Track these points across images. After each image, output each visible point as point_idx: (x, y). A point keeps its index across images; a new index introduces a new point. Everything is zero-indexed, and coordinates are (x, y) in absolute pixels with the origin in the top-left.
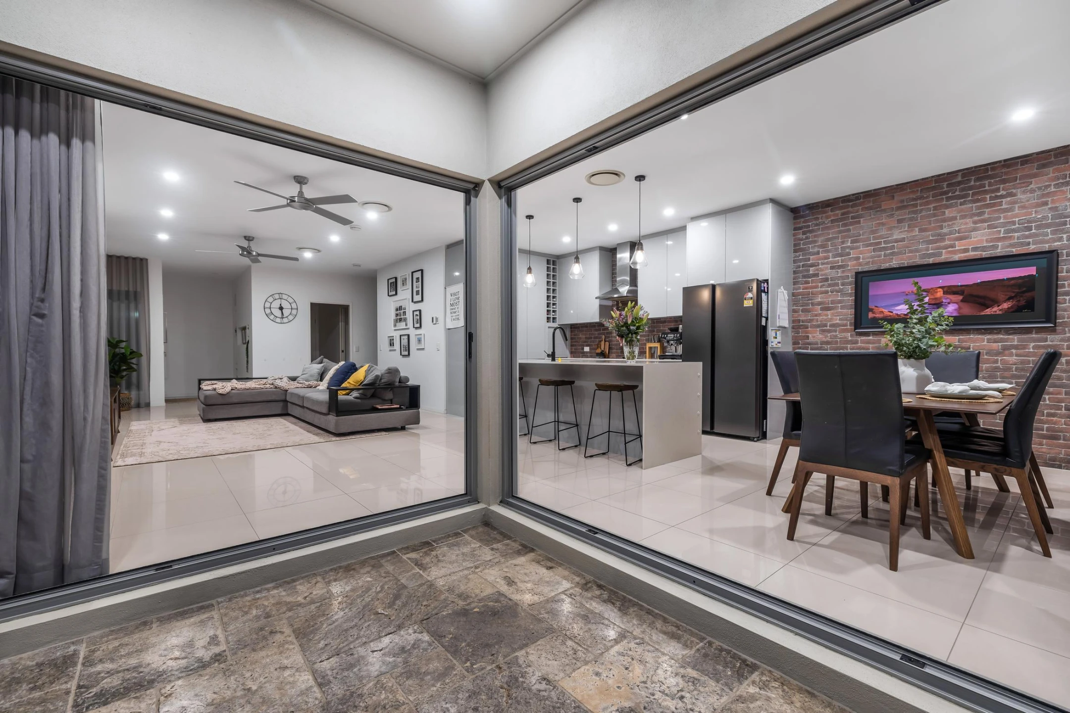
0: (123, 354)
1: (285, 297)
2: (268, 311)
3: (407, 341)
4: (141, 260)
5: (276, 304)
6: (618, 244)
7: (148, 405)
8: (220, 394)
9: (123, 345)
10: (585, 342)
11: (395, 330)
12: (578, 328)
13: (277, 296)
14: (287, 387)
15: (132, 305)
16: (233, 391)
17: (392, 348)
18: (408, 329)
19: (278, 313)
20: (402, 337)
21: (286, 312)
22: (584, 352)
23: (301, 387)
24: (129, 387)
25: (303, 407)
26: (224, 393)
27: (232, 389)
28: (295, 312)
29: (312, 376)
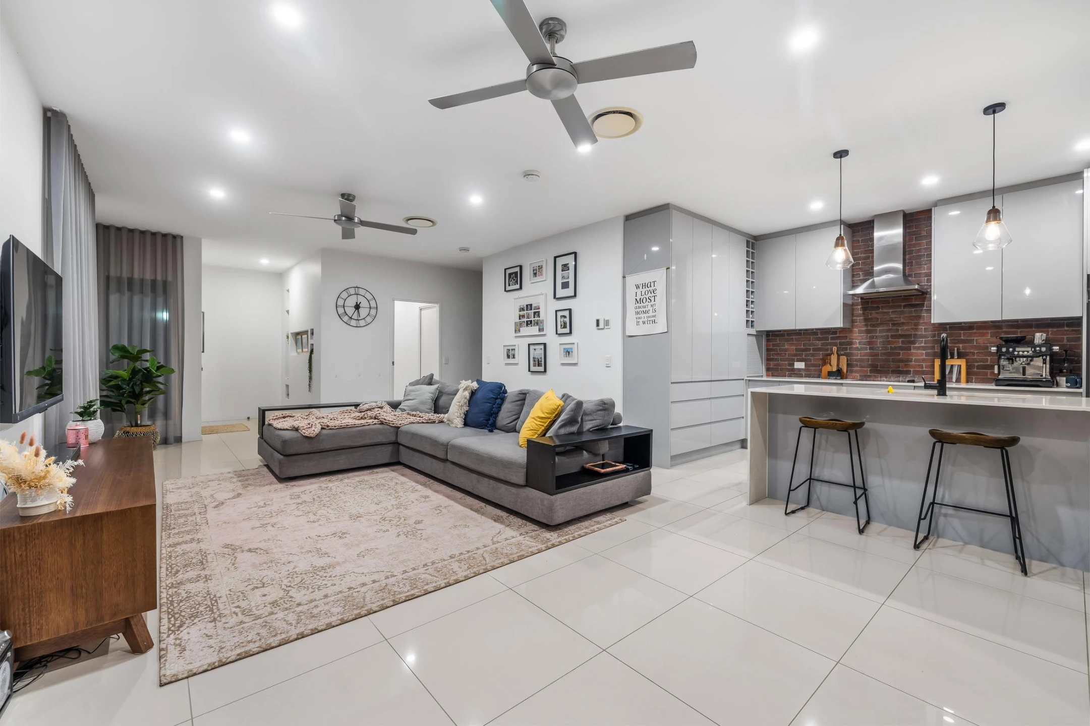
0: (146, 369)
1: (362, 292)
2: (341, 311)
3: (543, 352)
4: (175, 237)
5: (352, 302)
6: (878, 216)
7: (179, 440)
8: (306, 437)
9: (147, 356)
10: (796, 355)
11: (516, 337)
12: (782, 335)
13: (352, 291)
14: (398, 423)
15: (160, 300)
16: (324, 432)
17: (511, 361)
18: (544, 335)
19: (350, 311)
20: (532, 347)
21: (363, 312)
22: (793, 370)
23: (419, 423)
24: (152, 415)
25: (445, 460)
26: (312, 435)
27: (322, 428)
28: (373, 312)
29: (423, 403)
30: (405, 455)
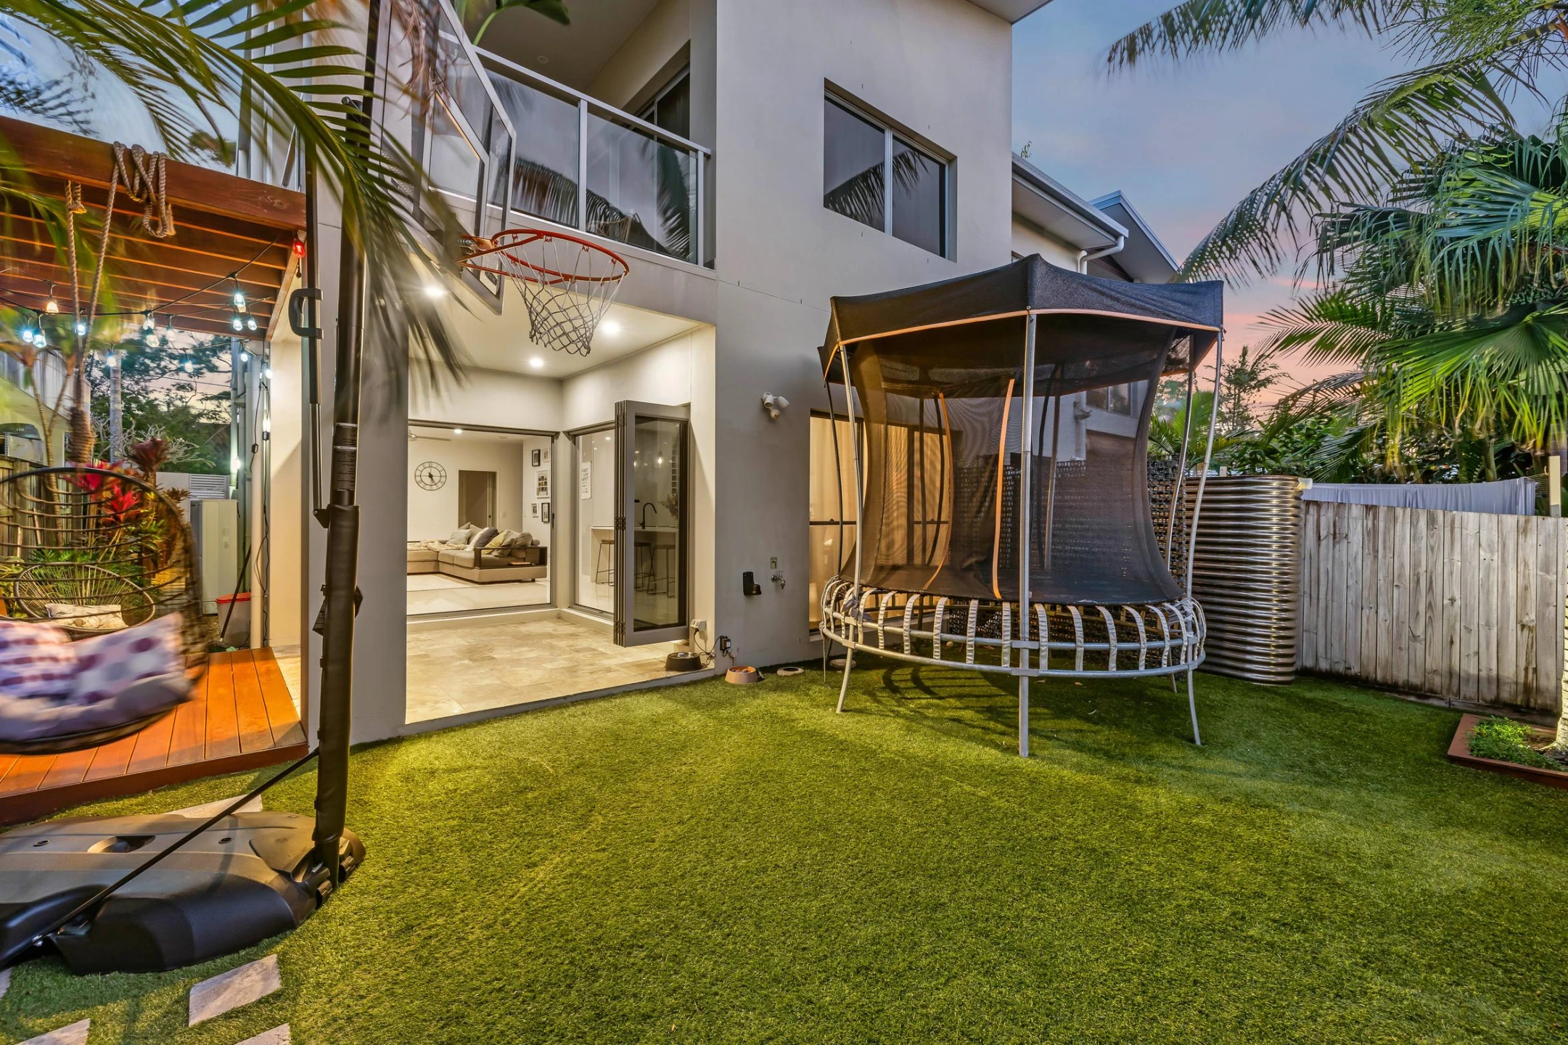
1: (434, 465)
2: (420, 479)
5: (426, 473)
11: (537, 498)
13: (427, 465)
14: (438, 549)
17: (534, 514)
19: (428, 480)
20: (544, 505)
21: (436, 480)
23: (451, 549)
25: (453, 565)
28: (443, 479)
29: (460, 540)
30: (443, 568)
